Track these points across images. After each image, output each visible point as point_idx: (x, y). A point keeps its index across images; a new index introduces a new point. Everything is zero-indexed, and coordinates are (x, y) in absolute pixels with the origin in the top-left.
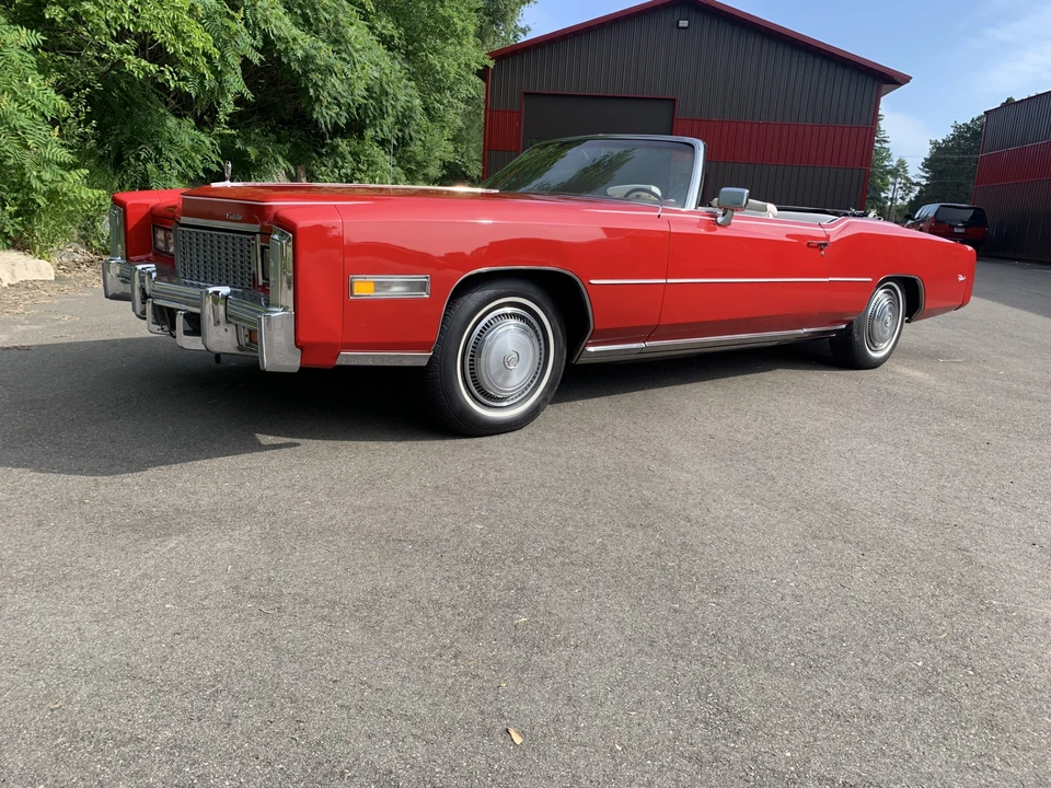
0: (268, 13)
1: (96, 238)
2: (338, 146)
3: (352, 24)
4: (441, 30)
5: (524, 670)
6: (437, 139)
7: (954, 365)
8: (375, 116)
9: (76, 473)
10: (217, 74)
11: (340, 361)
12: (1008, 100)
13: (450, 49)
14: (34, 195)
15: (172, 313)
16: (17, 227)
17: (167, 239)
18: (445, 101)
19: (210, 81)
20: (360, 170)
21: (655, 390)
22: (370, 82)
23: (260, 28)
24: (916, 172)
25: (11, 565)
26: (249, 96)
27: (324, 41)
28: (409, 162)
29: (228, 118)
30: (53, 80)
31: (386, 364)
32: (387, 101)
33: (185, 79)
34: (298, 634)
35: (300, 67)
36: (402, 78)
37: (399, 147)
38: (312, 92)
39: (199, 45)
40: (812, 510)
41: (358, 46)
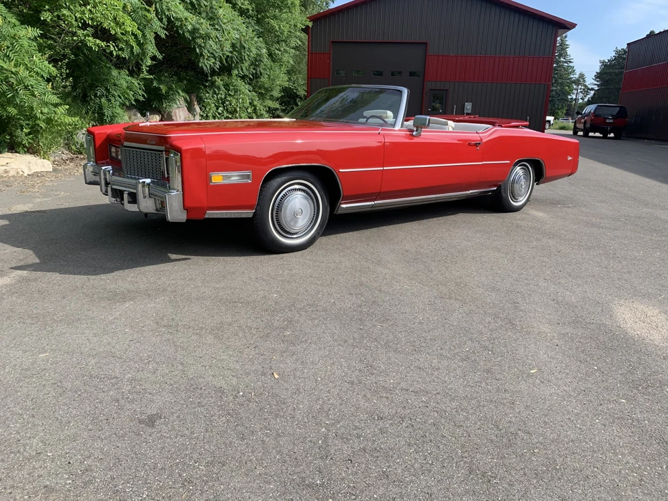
0: (169, 5)
1: (74, 144)
2: (215, 81)
3: (220, 7)
4: (278, 4)
5: (285, 352)
6: (278, 73)
7: (566, 208)
8: (237, 62)
9: (78, 274)
10: (140, 45)
11: (207, 216)
12: (651, 32)
13: (284, 16)
14: (38, 122)
15: (121, 192)
16: (30, 140)
17: (117, 152)
18: (282, 49)
19: (136, 49)
20: (230, 95)
21: (385, 227)
22: (233, 41)
23: (165, 14)
24: (591, 81)
25: (54, 315)
26: (160, 57)
27: (204, 19)
28: (260, 88)
29: (148, 69)
30: (47, 56)
31: (233, 217)
32: (244, 52)
33: (121, 49)
34: (185, 340)
35: (190, 36)
36: (254, 37)
37: (253, 80)
38: (198, 50)
39: (129, 29)
40: (446, 285)
41: (225, 21)
